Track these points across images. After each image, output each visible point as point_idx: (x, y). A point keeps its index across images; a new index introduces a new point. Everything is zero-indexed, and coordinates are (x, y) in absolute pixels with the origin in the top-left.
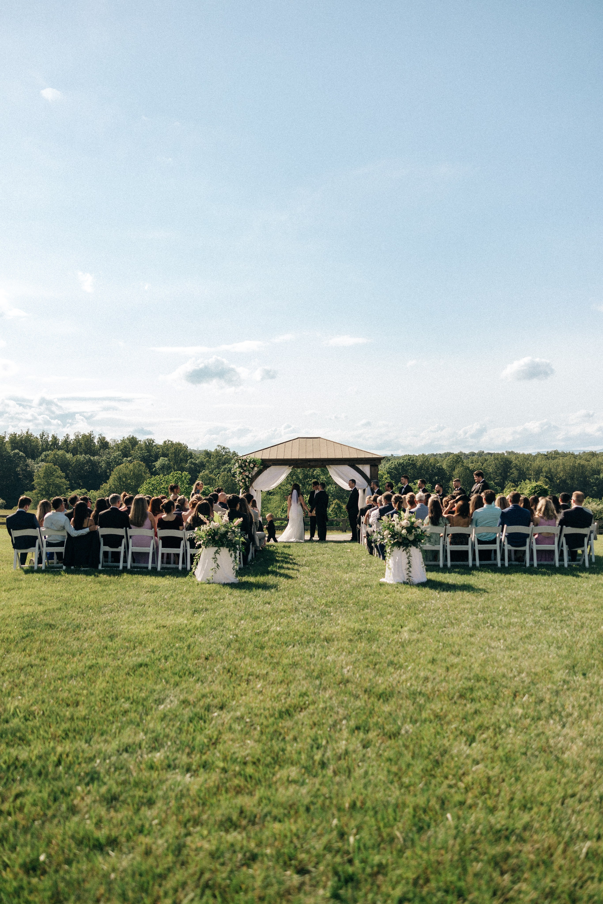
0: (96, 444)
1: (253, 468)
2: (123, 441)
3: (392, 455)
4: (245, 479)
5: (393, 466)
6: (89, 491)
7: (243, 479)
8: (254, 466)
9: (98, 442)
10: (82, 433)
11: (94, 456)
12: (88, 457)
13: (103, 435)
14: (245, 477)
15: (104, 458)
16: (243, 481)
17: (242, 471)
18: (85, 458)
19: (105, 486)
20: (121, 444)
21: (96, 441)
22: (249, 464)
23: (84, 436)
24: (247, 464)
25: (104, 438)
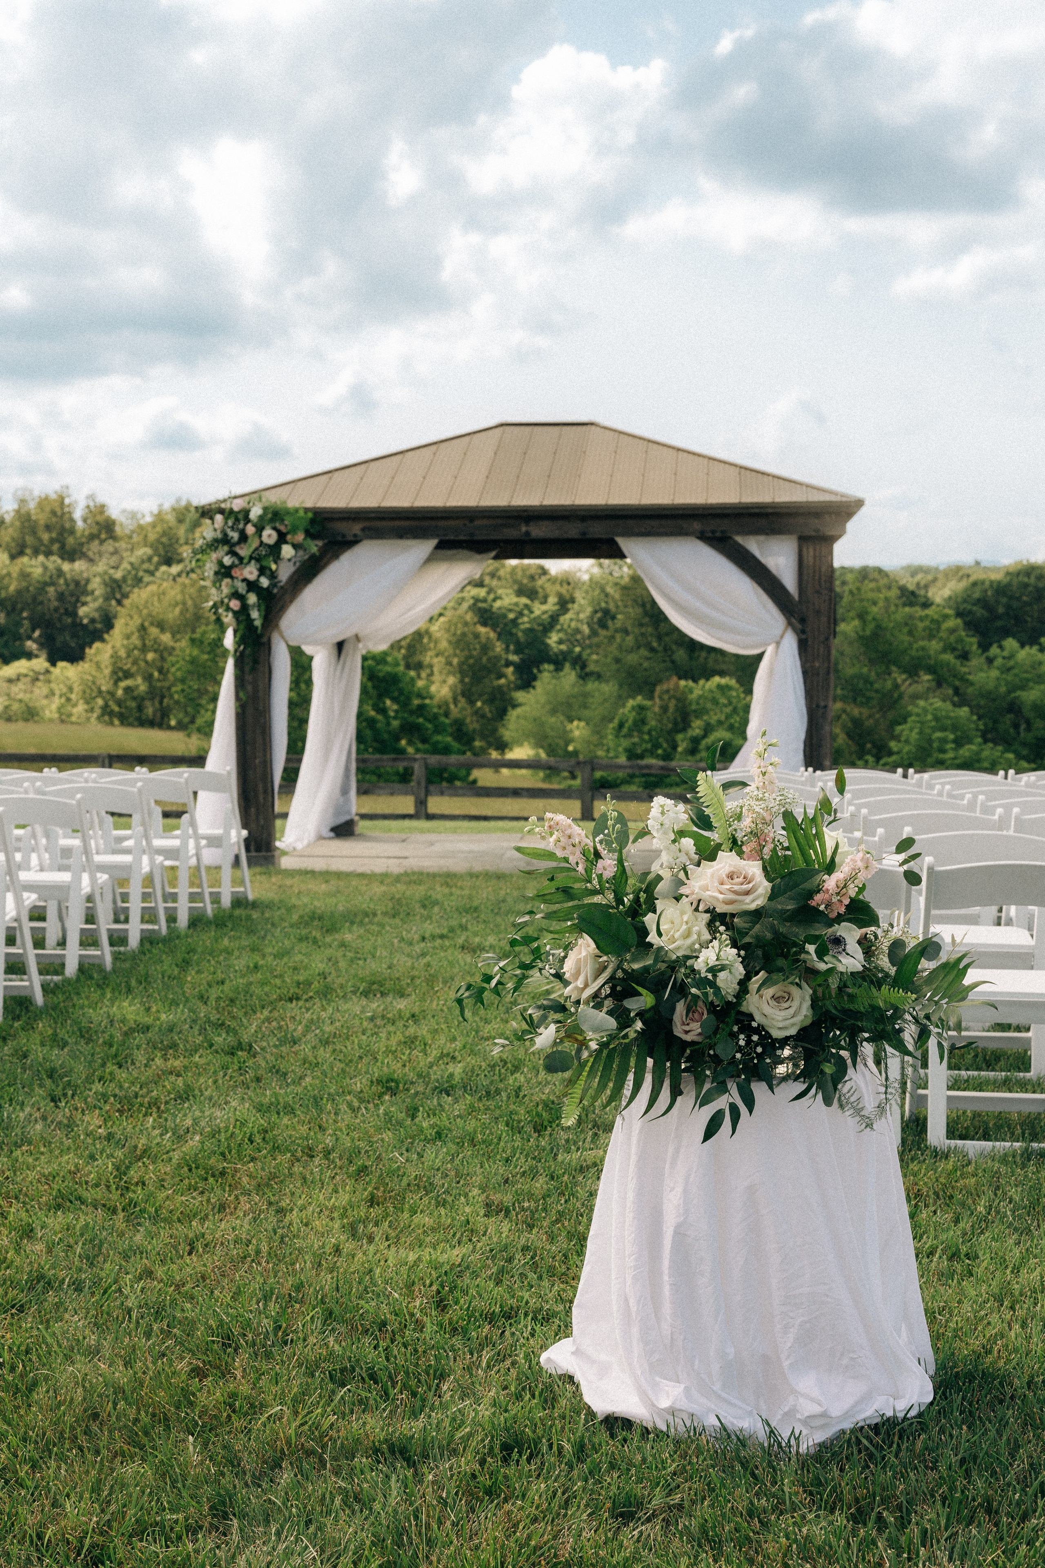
0: (80, 524)
1: (274, 551)
2: (159, 517)
3: (978, 563)
4: (241, 598)
5: (977, 595)
6: (54, 664)
7: (236, 595)
8: (282, 538)
9: (85, 520)
10: (36, 493)
11: (72, 560)
12: (55, 561)
13: (101, 499)
14: (242, 588)
15: (101, 567)
16: (235, 604)
17: (227, 561)
18: (45, 568)
19: (98, 651)
20: (154, 525)
21: (78, 515)
22: (260, 529)
23: (43, 502)
24: (250, 530)
25: (102, 508)
